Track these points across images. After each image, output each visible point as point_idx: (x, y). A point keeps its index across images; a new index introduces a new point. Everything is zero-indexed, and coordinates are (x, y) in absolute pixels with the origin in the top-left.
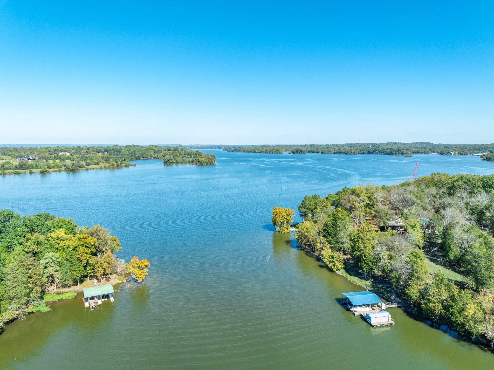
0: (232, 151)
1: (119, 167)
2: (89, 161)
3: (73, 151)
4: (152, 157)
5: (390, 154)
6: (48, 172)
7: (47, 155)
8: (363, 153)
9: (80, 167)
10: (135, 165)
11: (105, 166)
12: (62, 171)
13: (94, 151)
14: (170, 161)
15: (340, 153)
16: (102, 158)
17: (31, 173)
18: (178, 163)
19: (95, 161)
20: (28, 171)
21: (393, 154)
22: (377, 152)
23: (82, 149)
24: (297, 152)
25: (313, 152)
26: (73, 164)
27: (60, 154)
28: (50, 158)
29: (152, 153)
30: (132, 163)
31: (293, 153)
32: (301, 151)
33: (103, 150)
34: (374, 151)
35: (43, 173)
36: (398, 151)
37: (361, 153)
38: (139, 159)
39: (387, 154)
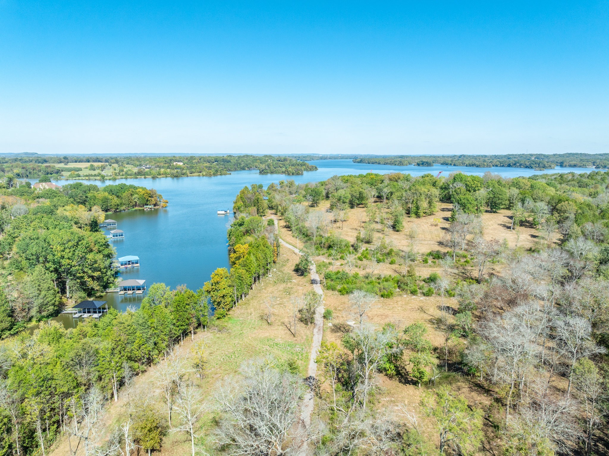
0: (358, 162)
1: (215, 175)
2: (193, 170)
3: (186, 161)
4: (256, 167)
5: (529, 168)
6: (158, 178)
7: (162, 164)
8: (503, 166)
9: (183, 174)
10: (230, 174)
11: (203, 174)
12: (168, 177)
13: (204, 161)
14: (265, 171)
15: (473, 165)
16: (206, 167)
17: (145, 178)
18: (272, 173)
19: (198, 170)
20: (143, 177)
21: (532, 168)
22: (518, 164)
23: (195, 159)
24: (423, 164)
25: (447, 164)
26: (177, 172)
27: (175, 163)
28: (163, 167)
29: (257, 164)
30: (229, 173)
31: (418, 165)
32: (427, 163)
33: (214, 161)
34: (515, 164)
35: (154, 178)
36: (539, 165)
37: (501, 166)
38: (244, 169)
39: (527, 167)
